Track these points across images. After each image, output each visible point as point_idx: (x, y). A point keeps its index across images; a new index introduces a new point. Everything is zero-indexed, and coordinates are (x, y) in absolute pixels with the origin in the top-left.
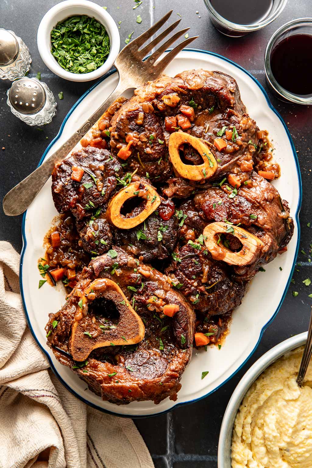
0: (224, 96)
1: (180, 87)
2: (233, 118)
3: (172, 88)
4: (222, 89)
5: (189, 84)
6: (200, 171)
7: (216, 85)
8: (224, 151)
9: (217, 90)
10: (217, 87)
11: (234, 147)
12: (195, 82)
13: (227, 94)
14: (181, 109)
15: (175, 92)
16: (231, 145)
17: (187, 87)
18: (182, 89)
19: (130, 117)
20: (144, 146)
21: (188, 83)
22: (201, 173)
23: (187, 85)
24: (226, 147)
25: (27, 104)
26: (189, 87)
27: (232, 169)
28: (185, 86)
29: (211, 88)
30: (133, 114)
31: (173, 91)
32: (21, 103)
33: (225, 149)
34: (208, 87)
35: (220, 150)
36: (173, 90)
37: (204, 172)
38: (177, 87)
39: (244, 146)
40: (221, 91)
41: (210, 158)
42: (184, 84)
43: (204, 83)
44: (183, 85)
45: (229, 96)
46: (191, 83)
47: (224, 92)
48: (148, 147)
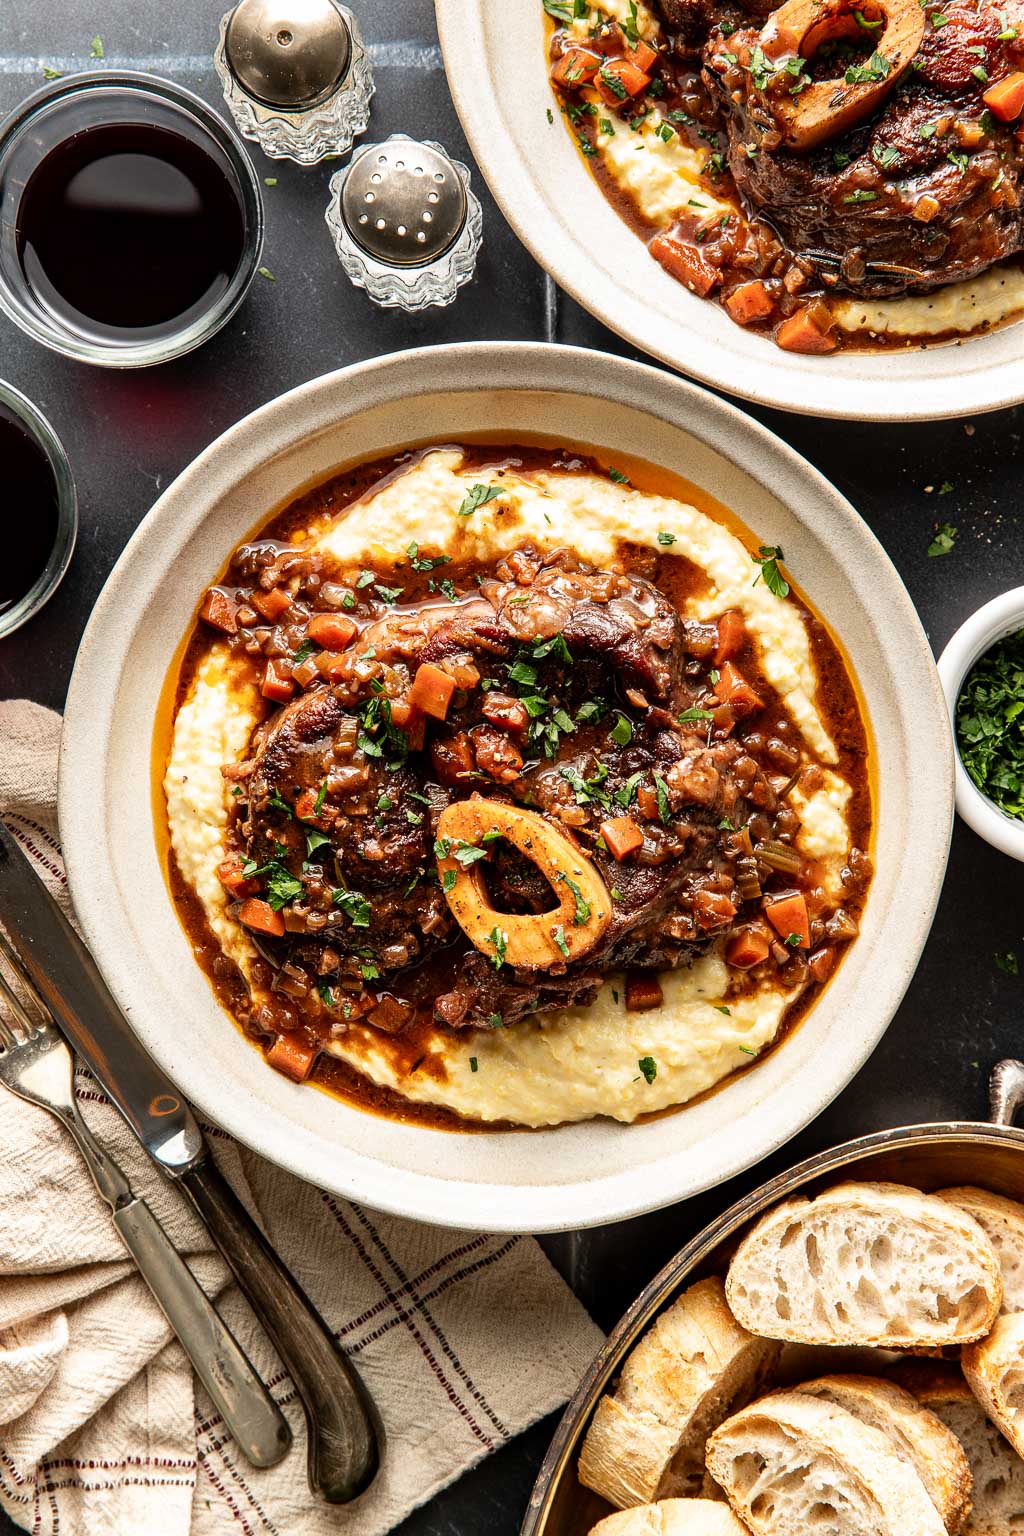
0: (633, 663)
1: (479, 632)
2: (667, 740)
3: (454, 636)
4: (625, 638)
5: (515, 624)
6: (547, 933)
7: (607, 625)
8: (632, 860)
9: (608, 643)
10: (610, 633)
11: (665, 845)
12: (534, 617)
13: (641, 658)
14: (488, 710)
15: (464, 649)
16: (656, 838)
17: (506, 632)
18: (487, 638)
19: (313, 730)
20: (357, 835)
21: (510, 619)
22: (550, 940)
23: (507, 625)
24: (639, 847)
25: (402, 231)
26: (513, 631)
27: (662, 921)
28: (497, 628)
29: (588, 636)
30: (322, 721)
31: (460, 646)
32: (381, 224)
33: (638, 854)
34: (579, 631)
35: (619, 858)
36: (456, 643)
37: (559, 938)
38: (473, 632)
39: (703, 840)
40: (623, 648)
41: (578, 888)
42: (498, 623)
43: (563, 619)
44: (493, 626)
45: (650, 665)
46: (520, 618)
47: (632, 649)
48: (371, 836)
